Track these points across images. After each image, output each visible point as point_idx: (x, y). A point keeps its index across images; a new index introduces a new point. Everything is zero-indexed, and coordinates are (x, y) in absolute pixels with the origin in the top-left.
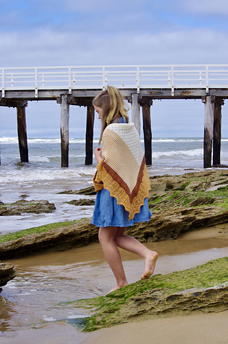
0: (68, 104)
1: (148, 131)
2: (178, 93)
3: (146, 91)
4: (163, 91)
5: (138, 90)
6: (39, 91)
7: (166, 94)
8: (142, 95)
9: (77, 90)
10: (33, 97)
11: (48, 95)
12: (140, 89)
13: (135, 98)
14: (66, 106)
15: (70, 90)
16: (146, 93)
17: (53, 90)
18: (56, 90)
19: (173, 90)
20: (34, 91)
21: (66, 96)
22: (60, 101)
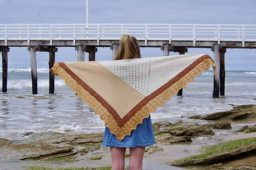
0: (169, 51)
1: (223, 71)
2: (247, 45)
3: (224, 43)
4: (236, 43)
5: (219, 42)
6: (148, 41)
7: (238, 45)
8: (221, 46)
9: (175, 41)
10: (143, 45)
11: (154, 44)
12: (220, 42)
13: (216, 48)
14: (167, 52)
15: (170, 41)
16: (224, 44)
17: (158, 41)
18: (160, 41)
19: (243, 43)
20: (144, 41)
21: (167, 45)
22: (163, 49)
